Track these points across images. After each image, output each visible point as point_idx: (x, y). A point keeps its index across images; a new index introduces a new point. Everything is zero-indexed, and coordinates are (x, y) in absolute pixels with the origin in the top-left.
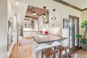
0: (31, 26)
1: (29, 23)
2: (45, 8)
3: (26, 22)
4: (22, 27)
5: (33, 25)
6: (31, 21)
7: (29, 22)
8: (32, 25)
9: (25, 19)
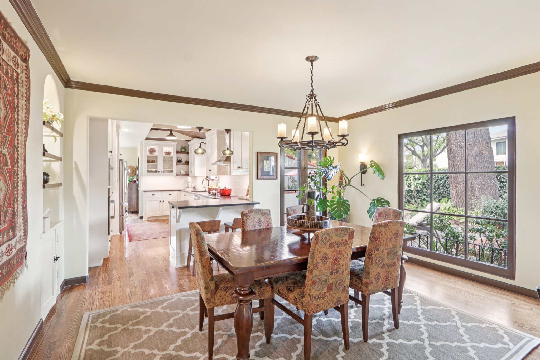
0: (175, 167)
1: (169, 154)
2: (200, 130)
3: (152, 151)
4: (135, 171)
5: (187, 163)
6: (175, 143)
7: (166, 149)
8: (179, 161)
9: (147, 139)
